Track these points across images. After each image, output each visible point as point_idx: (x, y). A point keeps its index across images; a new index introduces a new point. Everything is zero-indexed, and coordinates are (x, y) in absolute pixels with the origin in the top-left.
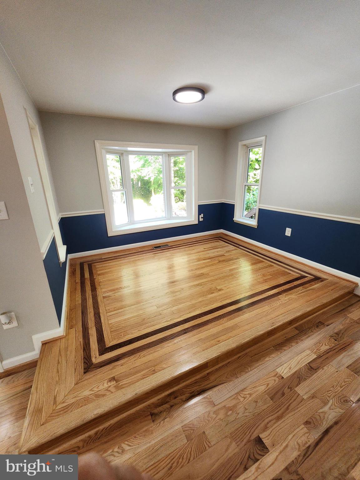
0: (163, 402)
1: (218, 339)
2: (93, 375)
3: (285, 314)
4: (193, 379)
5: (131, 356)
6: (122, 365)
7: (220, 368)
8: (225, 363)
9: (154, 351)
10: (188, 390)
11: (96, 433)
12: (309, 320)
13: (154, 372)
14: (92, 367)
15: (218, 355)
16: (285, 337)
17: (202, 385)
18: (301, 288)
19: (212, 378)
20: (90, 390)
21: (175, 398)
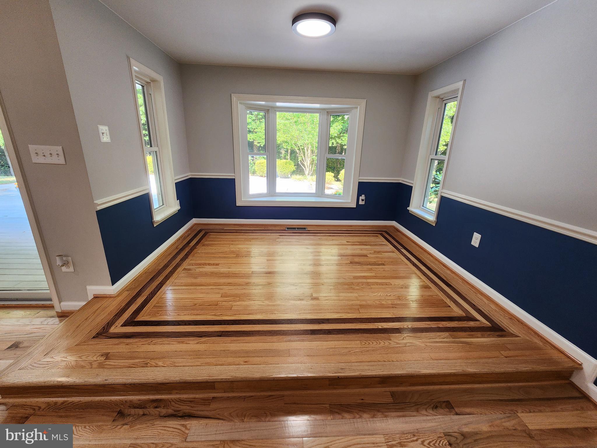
0: (141, 405)
1: (246, 359)
2: (96, 343)
3: (376, 363)
4: (192, 396)
5: (144, 339)
6: (127, 345)
7: (234, 398)
8: (244, 394)
9: (168, 342)
10: (177, 405)
11: (63, 403)
12: (428, 392)
13: (146, 365)
14: (104, 334)
15: (226, 379)
16: (362, 399)
17: (196, 409)
18: (447, 334)
19: (213, 406)
20: (79, 357)
21: (156, 407)
